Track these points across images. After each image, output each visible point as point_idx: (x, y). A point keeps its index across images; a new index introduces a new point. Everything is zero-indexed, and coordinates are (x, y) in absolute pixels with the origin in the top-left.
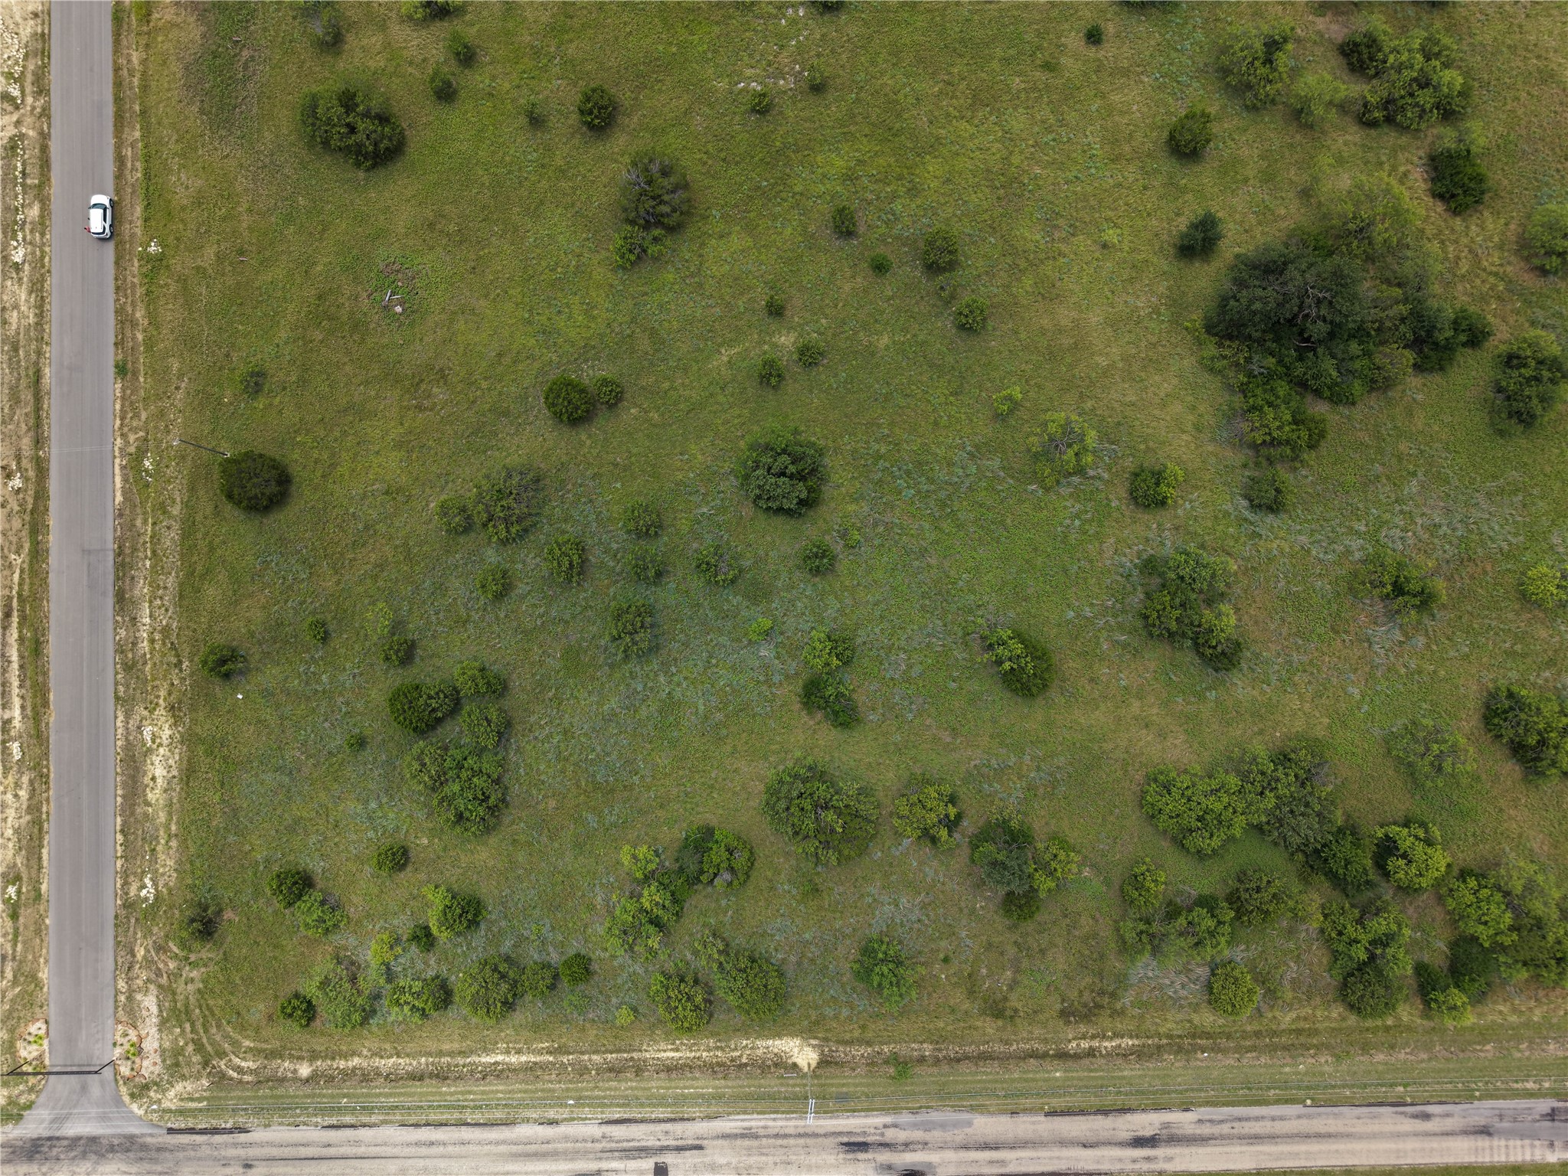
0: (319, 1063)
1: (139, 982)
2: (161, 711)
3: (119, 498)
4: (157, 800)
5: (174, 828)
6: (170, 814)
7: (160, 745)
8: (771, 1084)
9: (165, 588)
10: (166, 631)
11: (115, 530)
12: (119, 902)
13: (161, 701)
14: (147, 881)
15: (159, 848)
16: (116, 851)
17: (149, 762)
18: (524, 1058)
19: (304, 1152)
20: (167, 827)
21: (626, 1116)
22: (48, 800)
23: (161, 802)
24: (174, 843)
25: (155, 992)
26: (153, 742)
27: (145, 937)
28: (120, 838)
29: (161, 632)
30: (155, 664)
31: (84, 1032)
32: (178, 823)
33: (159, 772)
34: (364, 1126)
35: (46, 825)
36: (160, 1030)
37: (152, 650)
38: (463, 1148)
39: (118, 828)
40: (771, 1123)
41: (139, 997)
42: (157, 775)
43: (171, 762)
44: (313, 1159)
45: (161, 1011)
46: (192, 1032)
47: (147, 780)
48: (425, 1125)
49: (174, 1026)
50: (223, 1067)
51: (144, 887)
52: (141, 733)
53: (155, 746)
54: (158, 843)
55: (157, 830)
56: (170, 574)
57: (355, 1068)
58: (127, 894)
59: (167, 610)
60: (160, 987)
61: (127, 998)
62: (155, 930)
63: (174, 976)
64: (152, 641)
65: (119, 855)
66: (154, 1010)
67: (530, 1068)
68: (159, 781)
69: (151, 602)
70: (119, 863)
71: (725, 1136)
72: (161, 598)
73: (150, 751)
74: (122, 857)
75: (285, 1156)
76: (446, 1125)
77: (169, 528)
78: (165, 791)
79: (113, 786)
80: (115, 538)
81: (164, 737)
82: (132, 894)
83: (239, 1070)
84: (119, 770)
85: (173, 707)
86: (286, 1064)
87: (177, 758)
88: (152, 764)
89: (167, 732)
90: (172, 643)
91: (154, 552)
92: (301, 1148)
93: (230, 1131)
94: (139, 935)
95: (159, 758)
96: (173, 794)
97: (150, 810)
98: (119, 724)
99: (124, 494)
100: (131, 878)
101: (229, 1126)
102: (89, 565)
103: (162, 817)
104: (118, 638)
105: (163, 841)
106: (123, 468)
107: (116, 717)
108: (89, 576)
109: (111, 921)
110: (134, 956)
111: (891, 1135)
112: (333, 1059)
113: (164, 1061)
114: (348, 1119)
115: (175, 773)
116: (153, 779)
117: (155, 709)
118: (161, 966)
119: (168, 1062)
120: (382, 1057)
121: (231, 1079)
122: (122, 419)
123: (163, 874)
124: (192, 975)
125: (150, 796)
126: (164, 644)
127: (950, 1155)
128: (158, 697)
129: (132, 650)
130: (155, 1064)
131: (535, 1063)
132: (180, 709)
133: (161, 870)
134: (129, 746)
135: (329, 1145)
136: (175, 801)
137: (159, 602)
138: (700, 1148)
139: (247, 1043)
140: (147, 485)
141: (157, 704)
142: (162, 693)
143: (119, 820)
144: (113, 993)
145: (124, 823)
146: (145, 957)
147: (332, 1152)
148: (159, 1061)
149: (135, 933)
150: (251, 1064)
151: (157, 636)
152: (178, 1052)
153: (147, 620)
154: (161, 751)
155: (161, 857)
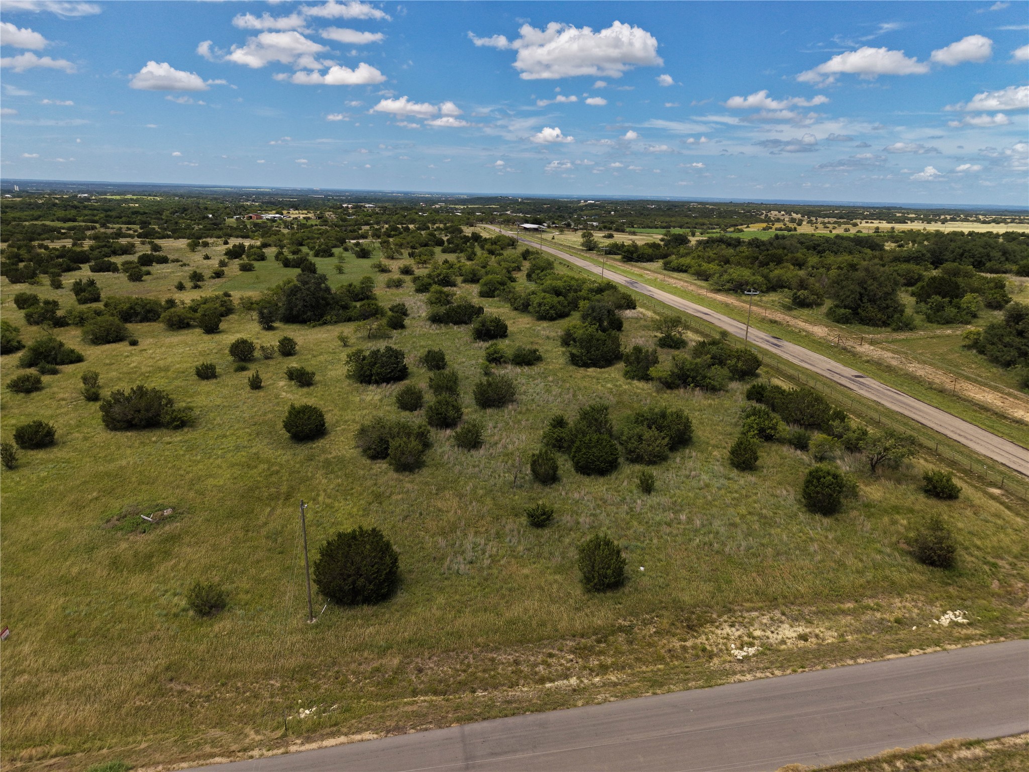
0: (978, 485)
2: (703, 642)
3: (367, 735)
4: (828, 629)
5: (849, 605)
6: (834, 613)
7: (751, 636)
8: (769, 361)
9: (516, 662)
10: (582, 652)
11: (425, 730)
12: (1002, 639)
13: (689, 644)
14: (945, 623)
15: (889, 617)
16: (936, 652)
17: (784, 647)
20: (856, 612)
21: (840, 386)
22: (944, 749)
23: (827, 624)
24: (870, 602)
26: (751, 644)
27: (1019, 615)
28: (913, 652)
29: (586, 658)
30: (638, 659)
32: (841, 603)
33: (788, 632)
34: (997, 461)
35: (991, 746)
37: (618, 667)
38: (943, 425)
39: (902, 655)
40: (790, 358)
42: (794, 635)
47: (811, 645)
48: (950, 438)
51: (957, 624)
52: (747, 658)
53: (757, 642)
54: (884, 620)
55: (868, 623)
56: (493, 660)
57: (953, 469)
58: (984, 636)
59: (551, 655)
62: (997, 606)
64: (604, 669)
65: (938, 649)
68: (800, 630)
69: (542, 681)
70: (949, 647)
71: (811, 365)
72: (534, 666)
73: (766, 647)
74: (938, 646)
76: (937, 432)
77: (420, 671)
78: (810, 622)
79: (846, 669)
80: (439, 728)
81: (739, 633)
82: (979, 632)
84: (818, 668)
85: (690, 628)
86: (1007, 500)
87: (756, 614)
88: (783, 642)
89: (730, 631)
90: (599, 642)
91: (462, 685)
94: (1021, 619)
95: (769, 634)
96: (806, 611)
98: (749, 677)
99: (358, 731)
100: (957, 634)
102: (493, 754)
103: (848, 620)
104: (612, 699)
105: (878, 615)
106: (310, 739)
107: (740, 681)
108: (515, 751)
111: (759, 340)
114: (1002, 468)
115: (777, 614)
116: (803, 638)
117: (703, 650)
120: (926, 459)
122: (213, 756)
123: (921, 609)
124: (1008, 566)
125: (832, 640)
126: (601, 653)
127: (755, 333)
128: (684, 648)
129: (625, 685)
132: (689, 620)
133: (916, 611)
134: (779, 666)
136: (814, 609)
137: (541, 670)
138: (829, 370)
141: (695, 648)
142: (676, 643)
143: (890, 657)
149: (1025, 622)
151: (594, 662)
153: (573, 681)
154: (757, 633)
155: (898, 613)
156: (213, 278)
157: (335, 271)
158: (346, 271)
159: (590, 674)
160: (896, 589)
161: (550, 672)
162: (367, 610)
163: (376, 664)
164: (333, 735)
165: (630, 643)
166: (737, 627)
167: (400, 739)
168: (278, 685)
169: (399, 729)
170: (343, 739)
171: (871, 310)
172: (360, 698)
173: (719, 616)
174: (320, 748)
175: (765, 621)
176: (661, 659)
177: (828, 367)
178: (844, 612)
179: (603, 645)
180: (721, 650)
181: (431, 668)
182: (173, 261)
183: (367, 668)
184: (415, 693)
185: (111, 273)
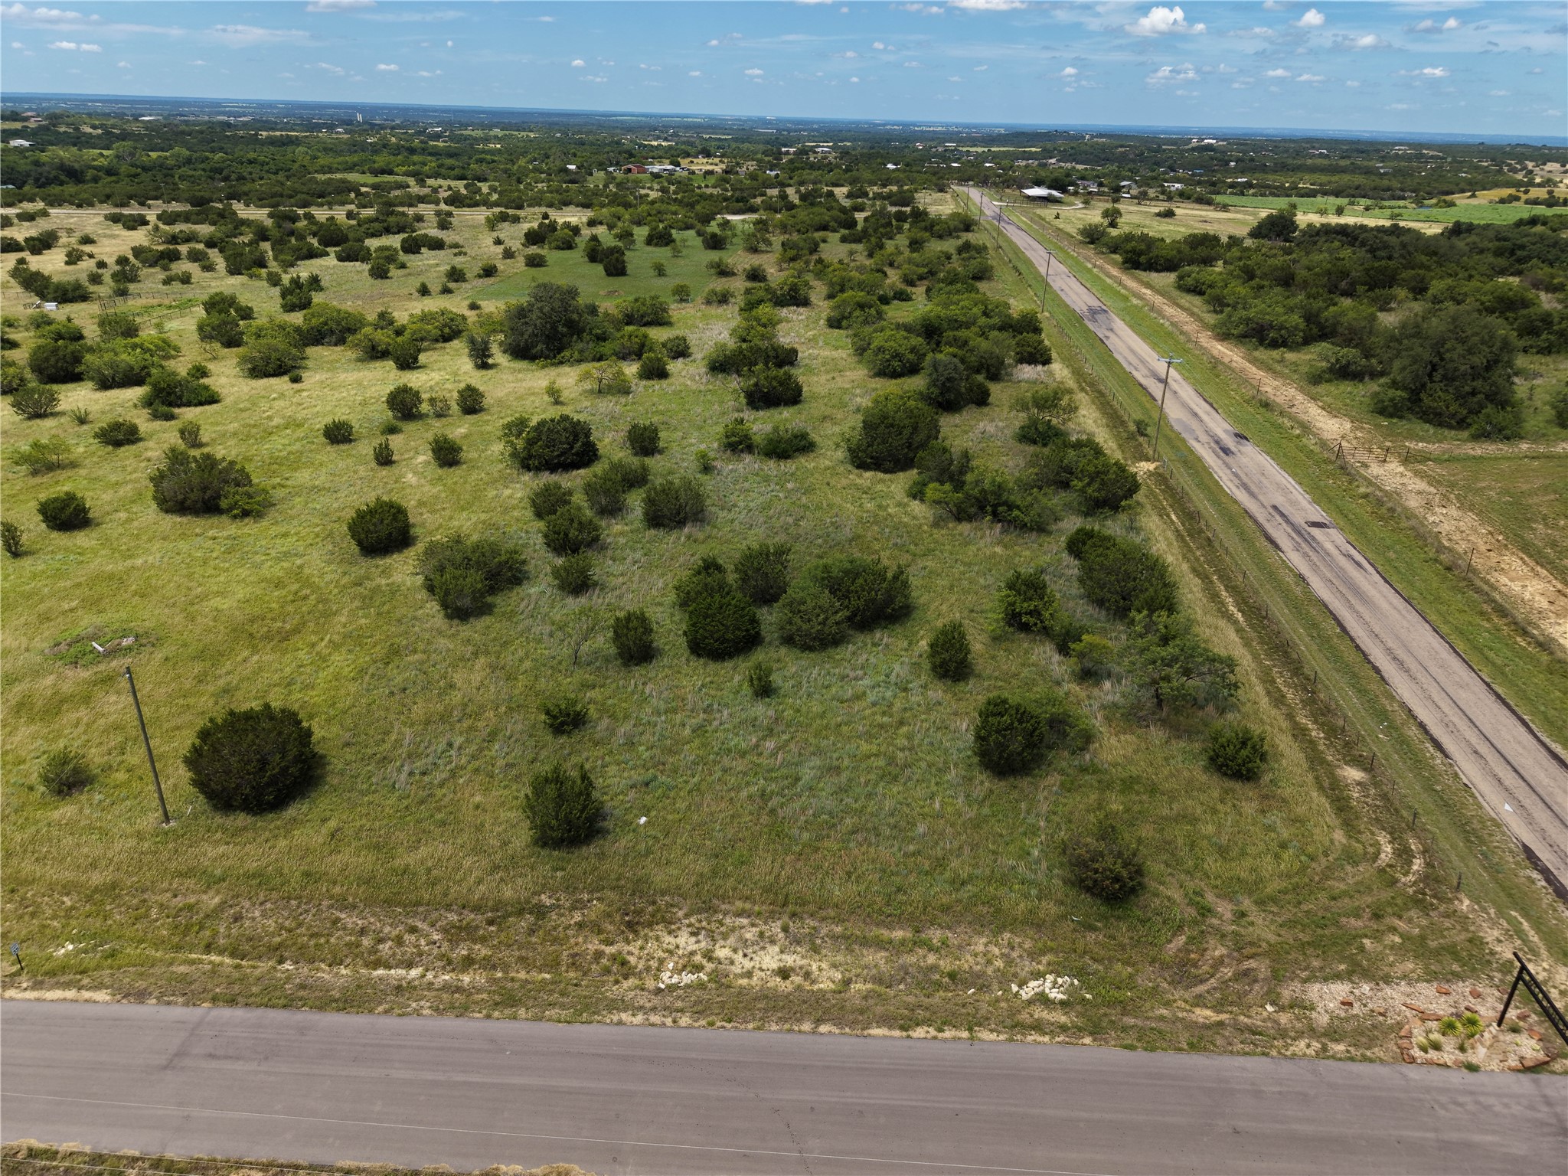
0: (1330, 758)
1: (1284, 1018)
2: (633, 951)
3: (102, 996)
4: (834, 966)
5: (898, 934)
6: (865, 943)
7: (709, 955)
8: (1183, 480)
9: (363, 932)
10: (456, 934)
11: (169, 1003)
12: (1087, 1040)
13: (609, 950)
14: (1027, 993)
15: (946, 965)
16: (955, 1039)
17: (744, 982)
18: (1224, 593)
19: (1510, 778)
20: (902, 947)
21: (1263, 539)
23: (840, 958)
24: (935, 935)
25: (1296, 985)
26: (699, 968)
27: (1168, 1004)
28: (919, 1032)
29: (454, 942)
30: (522, 959)
31: (1477, 1138)
32: (890, 927)
33: (770, 959)
34: (1415, 718)
36: (1387, 980)
37: (488, 964)
38: (1382, 635)
39: (897, 1033)
40: (1225, 478)
41: (1323, 1020)
42: (775, 966)
43: (750, 934)
44: (1516, 771)
45: (1338, 977)
46: (1357, 916)
47: (785, 986)
48: (1369, 662)
49: (1362, 949)
50: (1411, 878)
51: (1042, 999)
52: (672, 988)
53: (709, 966)
54: (934, 968)
55: (905, 969)
56: (336, 921)
57: (1315, 722)
58: (1063, 1028)
59: (413, 930)
60: (1277, 977)
61: (1337, 1041)
62: (1143, 982)
63: (1241, 947)
64: (468, 962)
65: (965, 1034)
66: (1340, 990)
67: (1232, 589)
68: (790, 960)
69: (377, 964)
70: (985, 1035)
71: (1252, 494)
72: (381, 941)
73: (716, 977)
74: (970, 1030)
75: (1541, 805)
76: (1357, 647)
77: (238, 919)
78: (815, 950)
79: (789, 1036)
80: (186, 1004)
81: (695, 947)
82: (1063, 1019)
83: (1404, 854)
84: (751, 1026)
85: (630, 926)
86: (1356, 795)
87: (745, 921)
88: (749, 974)
89: (685, 941)
90: (491, 922)
91: (272, 950)
92: (1507, 783)
93: (1546, 872)
94: (1164, 1012)
95: (738, 957)
96: (824, 931)
97: (858, 986)
98: (639, 1018)
99: (98, 987)
100: (1024, 1017)
101: (1535, 875)
102: (211, 1056)
103: (876, 958)
104: (426, 1012)
105: (931, 959)
106: (37, 985)
108: (239, 1059)
109: (1140, 1057)
110: (1221, 1024)
111: (1204, 438)
112: (1311, 742)
113: (1458, 977)
114: (1413, 732)
115: (776, 928)
116: (784, 973)
117: (624, 963)
118: (1227, 972)
119: (1456, 967)
120: (1284, 696)
121: (1429, 865)
123: (1009, 962)
124: (1228, 915)
125: (825, 985)
126: (483, 940)
127: (1211, 425)
128: (599, 955)
129: (471, 994)
130: (1477, 995)
131: (1227, 587)
132: (639, 912)
133: (999, 963)
134: (700, 1010)
135: (1476, 752)
136: (839, 929)
137: (385, 948)
138: (1275, 507)
139: (1339, 836)
140: (112, 954)
141: (614, 958)
142: (594, 945)
143: (876, 1031)
144: (1330, 1062)
145: (886, 1021)
146: (1218, 1007)
147: (1484, 749)
148: (1463, 988)
149: (1162, 1018)
150: (1383, 838)
151: (461, 951)
152: (1417, 947)
153: (414, 973)
154: (722, 953)
155: (967, 962)
156: (480, 276)
157: (652, 273)
158: (668, 271)
159: (444, 968)
160: (997, 921)
161: (394, 954)
162: (241, 819)
163: (192, 900)
164: (67, 986)
165: (532, 932)
166: (701, 937)
167: (130, 1009)
168: (69, 903)
169: (141, 996)
170: (71, 994)
171: (1439, 397)
172: (141, 941)
173: (687, 916)
174: (38, 1000)
175: (748, 936)
176: (553, 965)
177: (1279, 500)
178: (880, 944)
179: (492, 928)
180: (648, 969)
181: (253, 919)
182: (451, 247)
183: (179, 902)
184: (208, 948)
185: (358, 264)
